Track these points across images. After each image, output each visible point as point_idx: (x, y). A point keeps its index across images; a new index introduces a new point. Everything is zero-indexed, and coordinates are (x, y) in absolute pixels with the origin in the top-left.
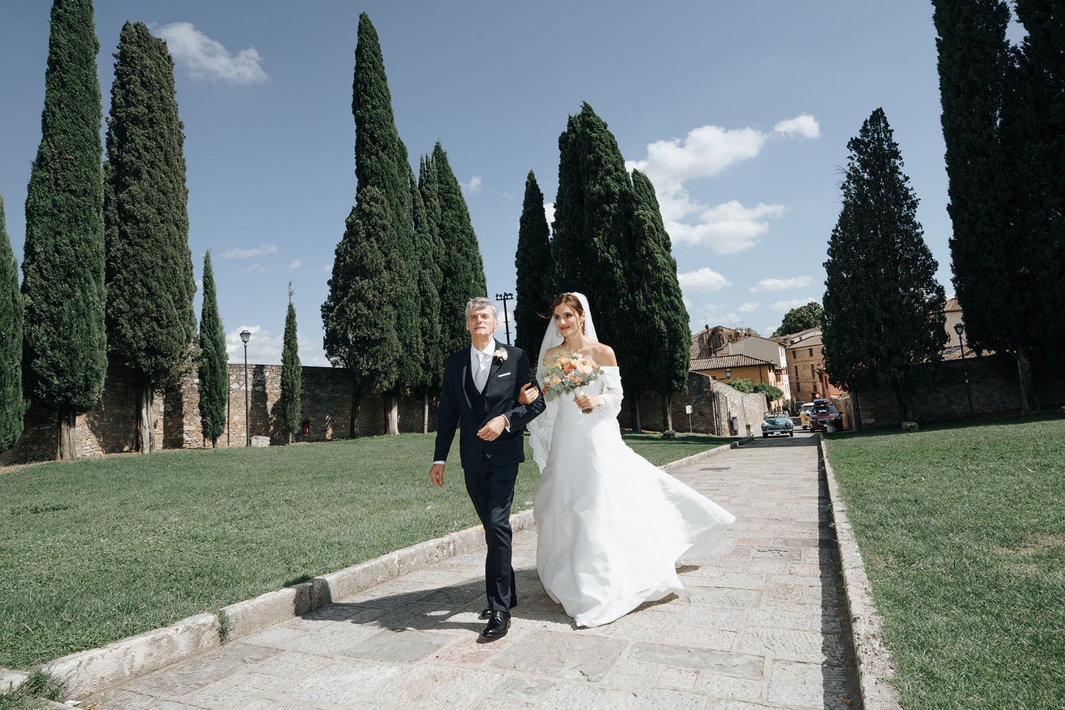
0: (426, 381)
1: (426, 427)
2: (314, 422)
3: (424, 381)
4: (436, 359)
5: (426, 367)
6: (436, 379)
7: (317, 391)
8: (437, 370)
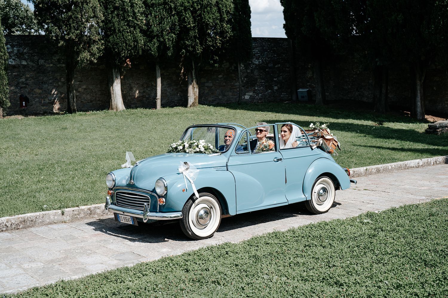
0: (150, 49)
1: (159, 102)
2: (40, 94)
3: (148, 50)
4: (160, 23)
5: (148, 33)
6: (163, 48)
7: (41, 62)
8: (162, 36)
